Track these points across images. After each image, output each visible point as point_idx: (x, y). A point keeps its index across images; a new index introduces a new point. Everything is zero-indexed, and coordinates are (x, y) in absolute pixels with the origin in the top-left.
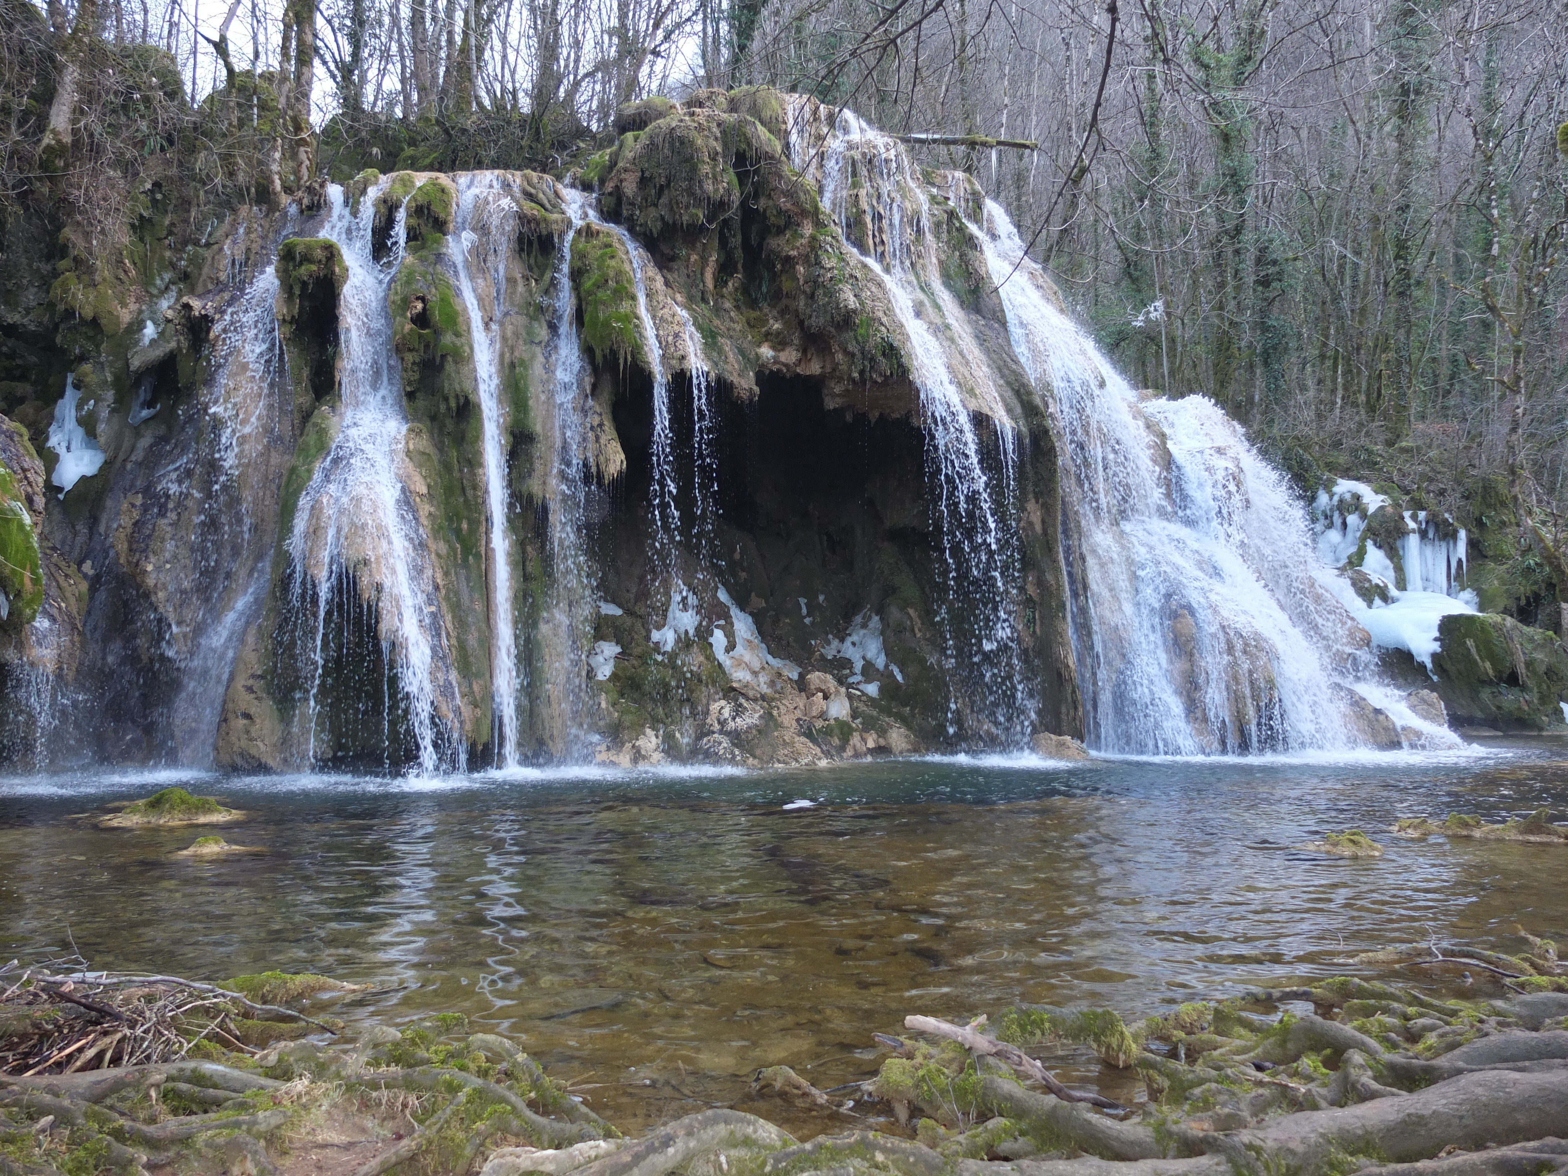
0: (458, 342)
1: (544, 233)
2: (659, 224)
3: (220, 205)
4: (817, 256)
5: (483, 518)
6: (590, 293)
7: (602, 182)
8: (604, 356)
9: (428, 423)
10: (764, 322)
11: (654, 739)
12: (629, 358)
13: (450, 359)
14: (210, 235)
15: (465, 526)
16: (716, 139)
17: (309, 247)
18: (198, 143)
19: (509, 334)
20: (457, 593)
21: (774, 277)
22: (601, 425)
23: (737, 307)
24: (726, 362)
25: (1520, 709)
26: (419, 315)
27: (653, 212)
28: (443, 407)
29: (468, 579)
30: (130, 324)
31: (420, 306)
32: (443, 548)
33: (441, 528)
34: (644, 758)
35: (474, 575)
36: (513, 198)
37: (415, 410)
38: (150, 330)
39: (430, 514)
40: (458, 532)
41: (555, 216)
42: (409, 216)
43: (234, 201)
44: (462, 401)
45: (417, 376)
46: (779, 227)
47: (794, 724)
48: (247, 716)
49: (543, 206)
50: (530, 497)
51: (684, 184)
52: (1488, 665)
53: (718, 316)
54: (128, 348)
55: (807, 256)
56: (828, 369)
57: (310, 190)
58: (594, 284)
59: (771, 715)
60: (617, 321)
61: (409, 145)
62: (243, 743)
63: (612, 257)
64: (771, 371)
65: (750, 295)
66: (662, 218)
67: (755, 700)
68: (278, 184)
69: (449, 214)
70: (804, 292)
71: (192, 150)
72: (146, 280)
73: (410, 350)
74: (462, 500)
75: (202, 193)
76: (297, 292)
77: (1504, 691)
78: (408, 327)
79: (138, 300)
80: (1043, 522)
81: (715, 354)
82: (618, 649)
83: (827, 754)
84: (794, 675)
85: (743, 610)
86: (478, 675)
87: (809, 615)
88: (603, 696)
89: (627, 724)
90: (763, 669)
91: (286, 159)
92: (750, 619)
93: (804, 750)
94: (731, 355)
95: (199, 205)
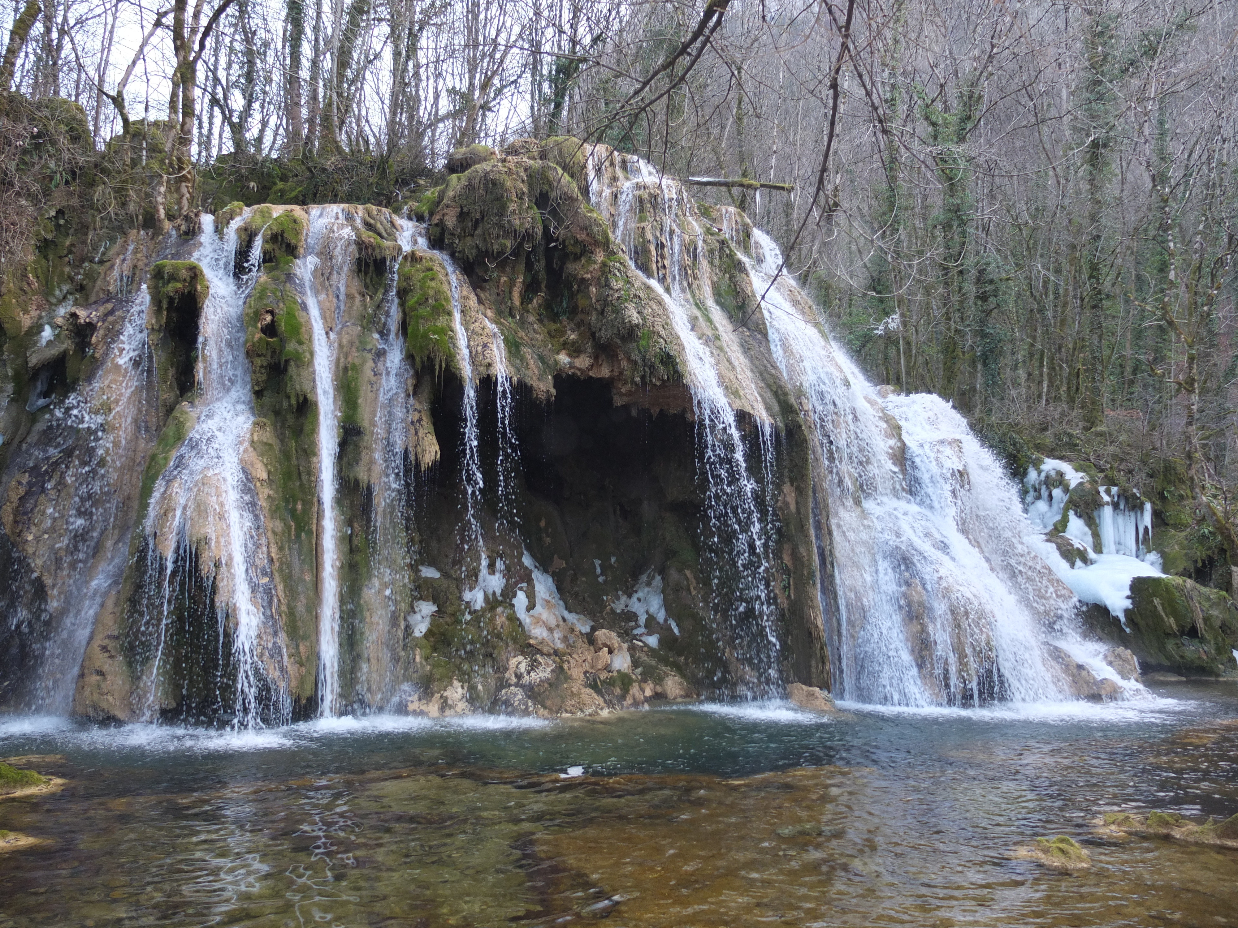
0: (300, 349)
1: (379, 257)
2: (474, 252)
3: (113, 229)
4: (607, 279)
5: (315, 499)
6: (413, 309)
7: (431, 214)
8: (423, 362)
9: (273, 418)
10: (562, 332)
11: (460, 690)
12: (444, 365)
13: (292, 363)
14: (104, 254)
15: (299, 506)
16: (523, 181)
17: (176, 268)
18: (97, 178)
19: (345, 341)
20: (289, 566)
21: (572, 295)
22: (420, 420)
23: (540, 321)
24: (527, 368)
25: (1200, 658)
26: (267, 326)
27: (469, 241)
28: (285, 404)
29: (300, 553)
30: (31, 328)
31: (269, 318)
32: (279, 526)
33: (278, 508)
34: (450, 707)
35: (305, 549)
36: (354, 228)
37: (262, 406)
38: (47, 333)
39: (269, 496)
40: (293, 512)
41: (386, 243)
42: (265, 241)
43: (126, 226)
44: (301, 399)
45: (264, 377)
46: (576, 254)
47: (582, 676)
48: (100, 673)
49: (380, 235)
50: (357, 482)
51: (495, 219)
52: (1172, 620)
53: (523, 328)
54: (27, 348)
55: (599, 279)
56: (616, 374)
57: (187, 218)
58: (416, 302)
59: (561, 668)
60: (434, 334)
61: (281, 180)
62: (96, 696)
63: (433, 279)
64: (568, 375)
65: (552, 310)
66: (477, 246)
67: (549, 655)
68: (162, 213)
69: (299, 241)
70: (596, 309)
71: (92, 184)
72: (47, 290)
73: (259, 356)
74: (298, 484)
75: (98, 219)
76: (165, 305)
77: (1186, 643)
78: (258, 335)
79: (39, 308)
80: (797, 503)
81: (518, 361)
82: (435, 608)
83: (609, 704)
84: (586, 629)
85: (546, 571)
86: (305, 638)
87: (602, 574)
88: (418, 651)
89: (437, 676)
90: (558, 626)
91: (170, 192)
92: (550, 580)
93: (589, 701)
94: (532, 362)
95: (95, 229)
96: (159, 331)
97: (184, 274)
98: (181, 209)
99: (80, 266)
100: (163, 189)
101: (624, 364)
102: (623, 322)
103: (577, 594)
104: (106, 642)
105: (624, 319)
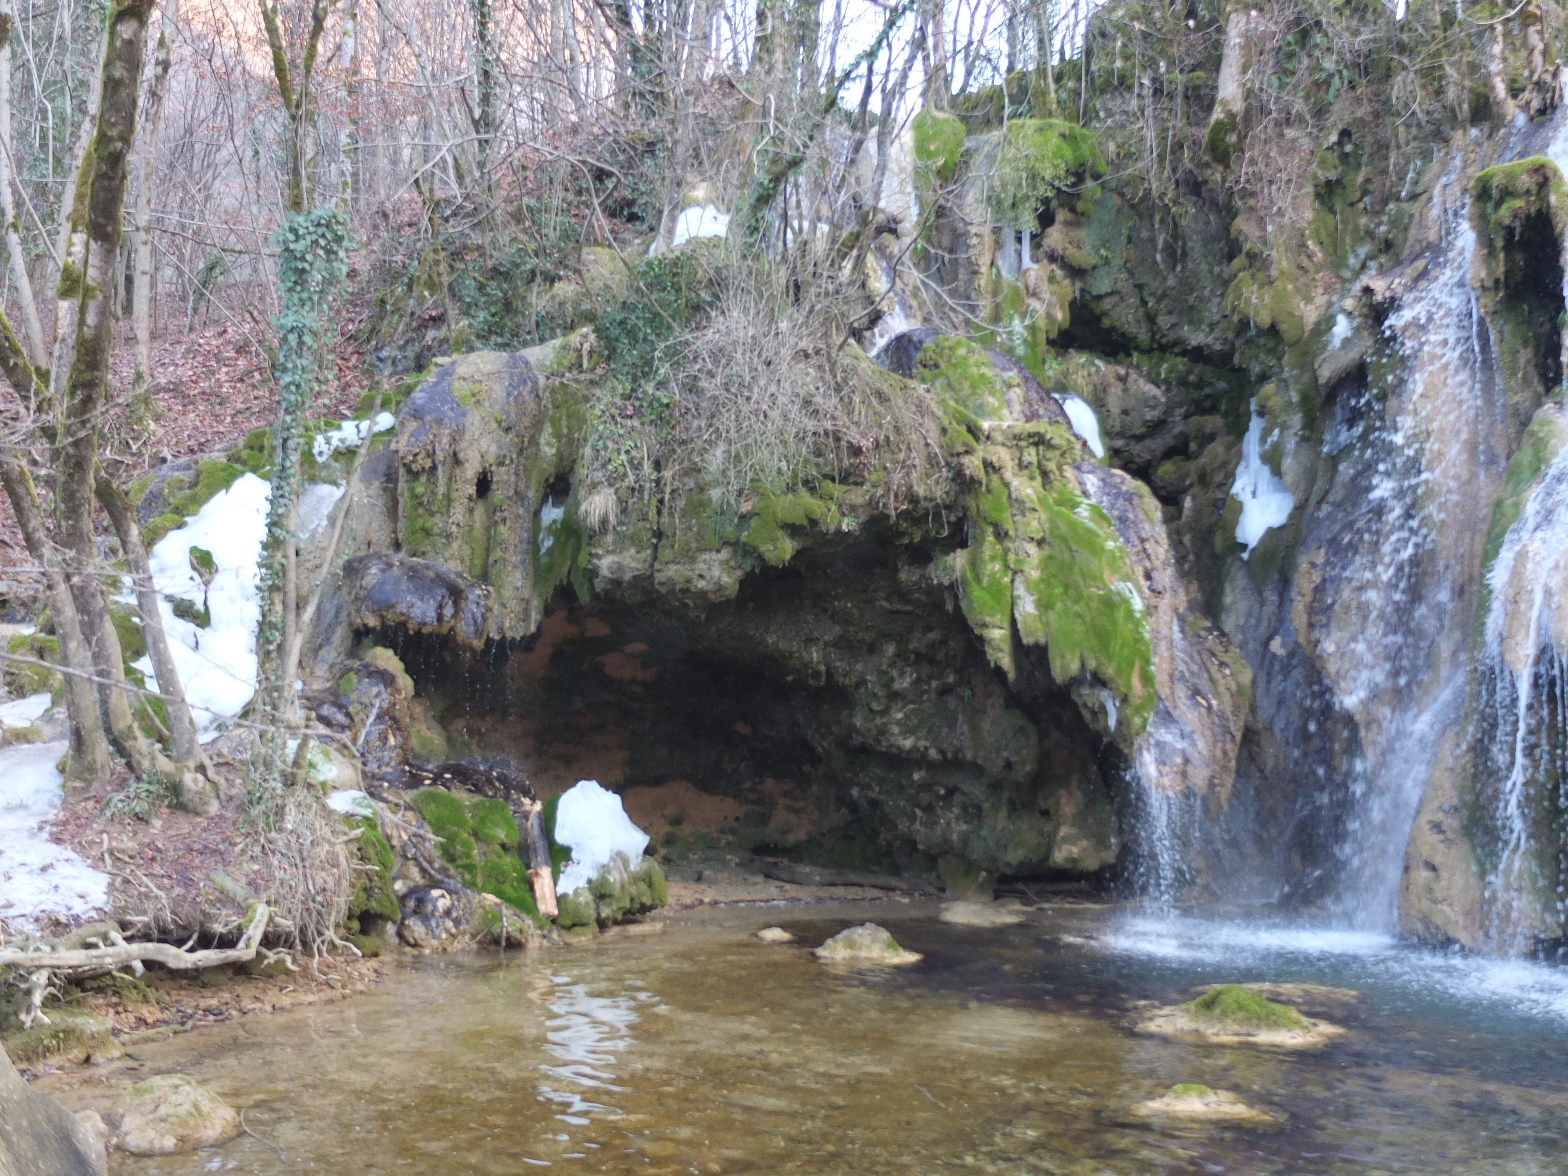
3: (1427, 138)
14: (1416, 183)
17: (1511, 176)
18: (1392, 63)
38: (1342, 327)
48: (1433, 868)
62: (1425, 904)
68: (1501, 89)
71: (1386, 76)
72: (1336, 261)
75: (1400, 128)
79: (1328, 290)
96: (1495, 289)
97: (1526, 182)
98: (1530, 72)
99: (1381, 212)
104: (1440, 816)
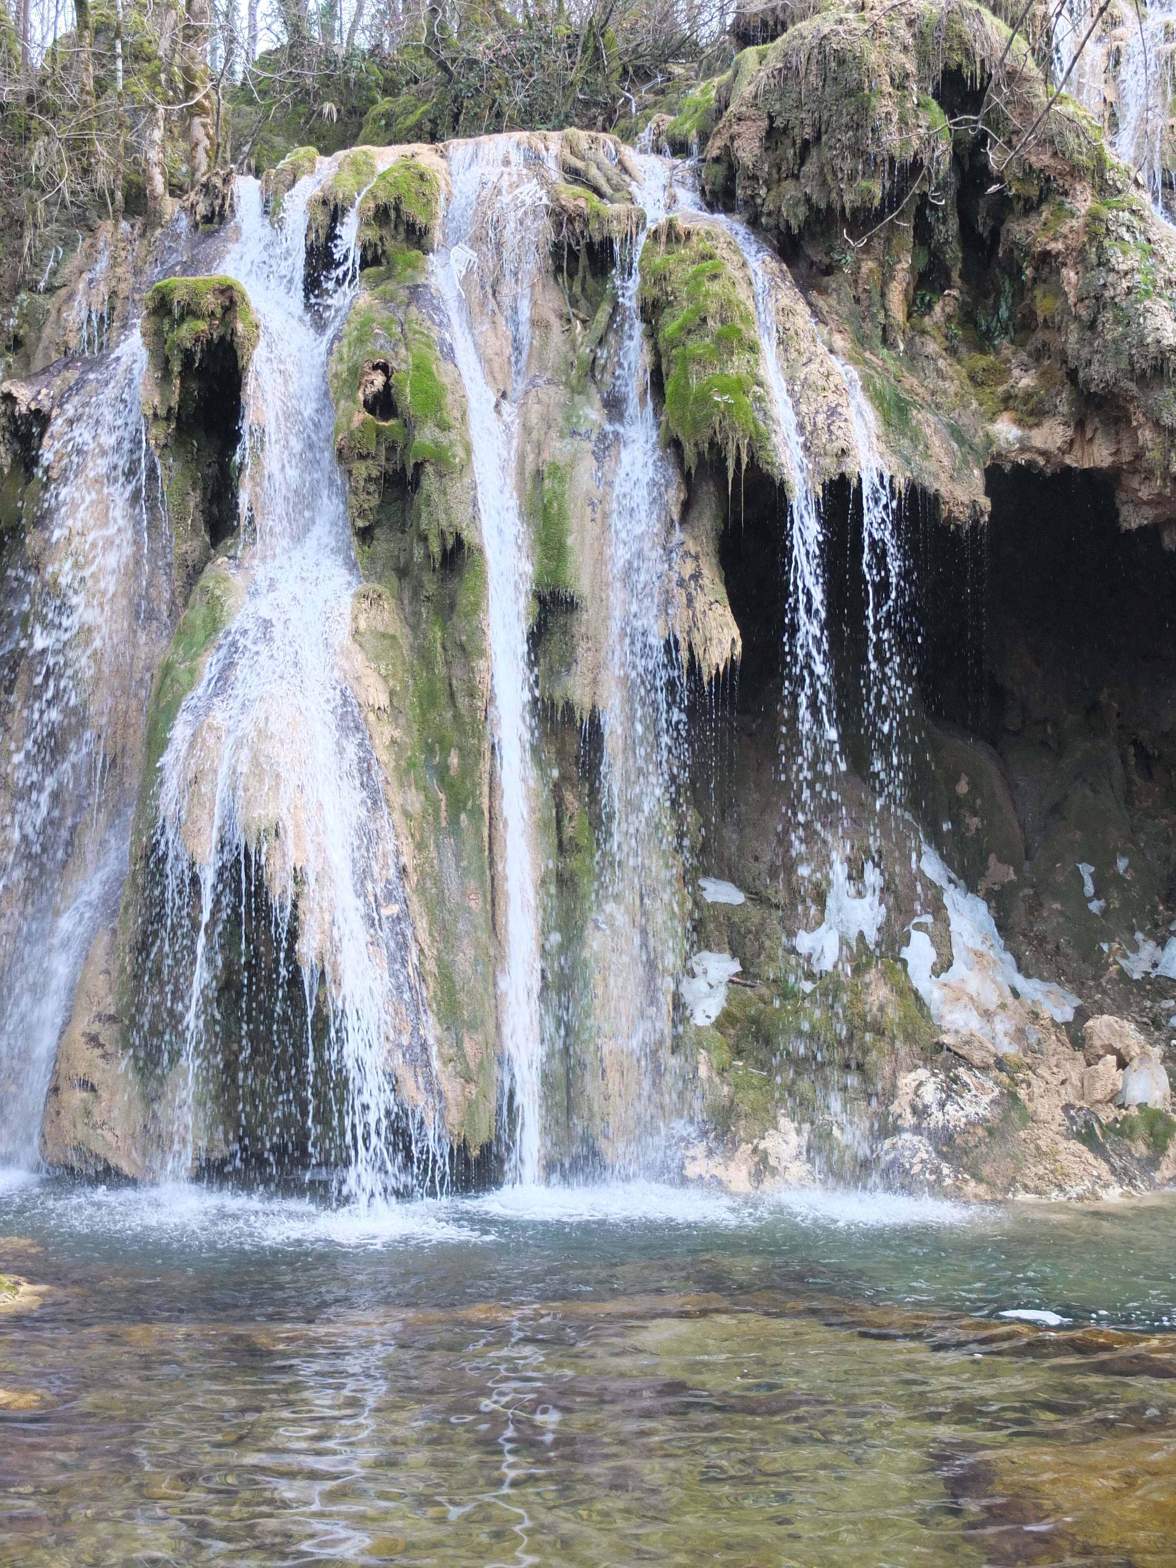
0: (444, 439)
1: (597, 238)
2: (802, 211)
3: (69, 222)
4: (1101, 249)
5: (486, 746)
6: (674, 343)
7: (704, 137)
8: (700, 455)
9: (395, 581)
10: (1000, 373)
11: (793, 1138)
12: (744, 458)
13: (429, 469)
14: (54, 272)
15: (454, 760)
16: (905, 49)
17: (194, 293)
19: (534, 420)
20: (438, 881)
21: (1021, 290)
22: (696, 576)
23: (952, 351)
24: (926, 455)
26: (376, 396)
27: (790, 190)
28: (418, 554)
29: (458, 856)
31: (379, 379)
32: (415, 801)
33: (412, 765)
34: (774, 1171)
35: (469, 846)
36: (544, 182)
37: (372, 560)
39: (394, 742)
40: (442, 771)
41: (610, 209)
42: (365, 223)
43: (92, 214)
44: (451, 541)
45: (375, 500)
46: (1027, 200)
47: (1059, 1115)
49: (597, 191)
50: (569, 708)
51: (846, 137)
53: (912, 369)
55: (1082, 251)
56: (1126, 457)
57: (207, 189)
58: (681, 328)
59: (1014, 1096)
60: (723, 391)
61: (386, 92)
62: (81, 1132)
63: (715, 277)
64: (1017, 466)
65: (977, 325)
66: (808, 200)
67: (985, 1069)
69: (432, 216)
70: (1077, 318)
73: (362, 457)
74: (449, 715)
76: (176, 368)
78: (361, 416)
81: (905, 442)
82: (735, 967)
83: (1122, 1175)
84: (1065, 1013)
85: (972, 888)
86: (473, 1026)
87: (1097, 895)
88: (703, 1055)
89: (745, 1108)
90: (1003, 1006)
91: (172, 139)
92: (983, 907)
93: (1078, 1169)
94: (936, 442)
95: (35, 226)
96: (167, 419)
97: (211, 302)
98: (193, 171)
99: (11, 301)
100: (158, 134)
101: (1146, 435)
102: (1142, 344)
103: (1042, 939)
104: (96, 1027)
105: (1142, 338)
